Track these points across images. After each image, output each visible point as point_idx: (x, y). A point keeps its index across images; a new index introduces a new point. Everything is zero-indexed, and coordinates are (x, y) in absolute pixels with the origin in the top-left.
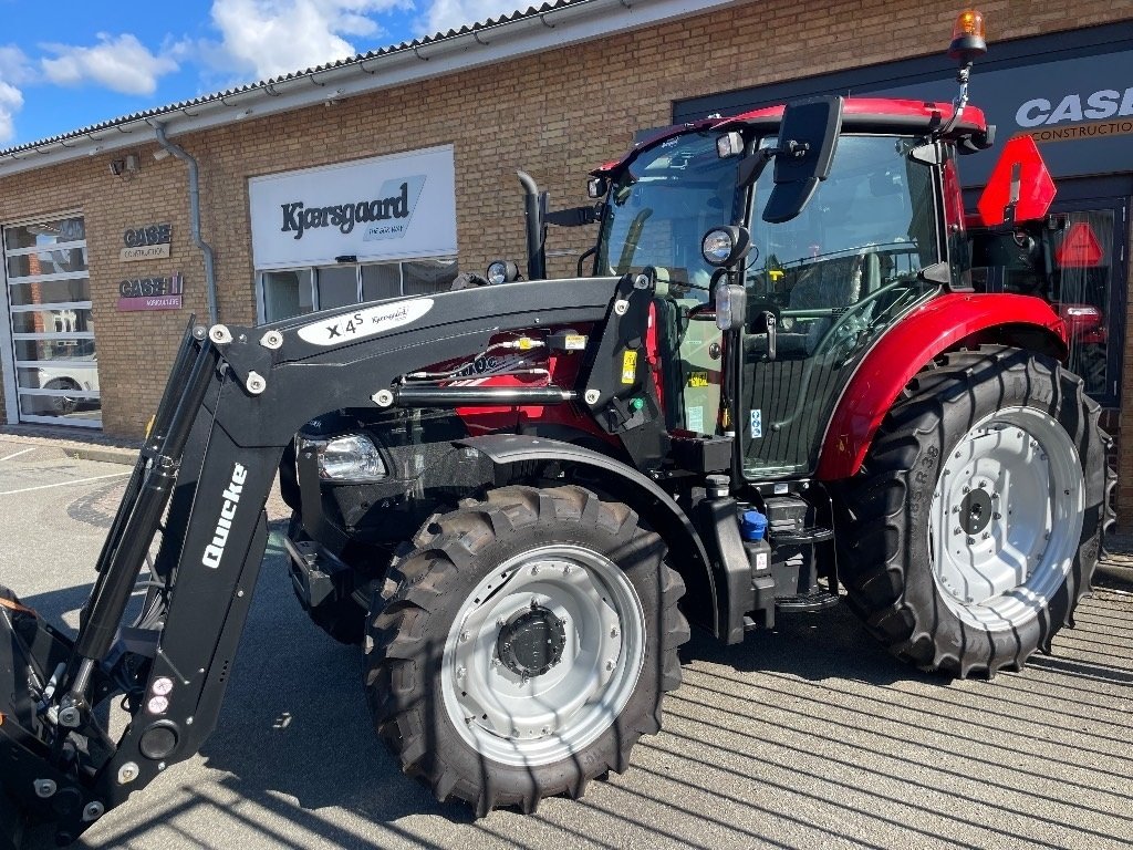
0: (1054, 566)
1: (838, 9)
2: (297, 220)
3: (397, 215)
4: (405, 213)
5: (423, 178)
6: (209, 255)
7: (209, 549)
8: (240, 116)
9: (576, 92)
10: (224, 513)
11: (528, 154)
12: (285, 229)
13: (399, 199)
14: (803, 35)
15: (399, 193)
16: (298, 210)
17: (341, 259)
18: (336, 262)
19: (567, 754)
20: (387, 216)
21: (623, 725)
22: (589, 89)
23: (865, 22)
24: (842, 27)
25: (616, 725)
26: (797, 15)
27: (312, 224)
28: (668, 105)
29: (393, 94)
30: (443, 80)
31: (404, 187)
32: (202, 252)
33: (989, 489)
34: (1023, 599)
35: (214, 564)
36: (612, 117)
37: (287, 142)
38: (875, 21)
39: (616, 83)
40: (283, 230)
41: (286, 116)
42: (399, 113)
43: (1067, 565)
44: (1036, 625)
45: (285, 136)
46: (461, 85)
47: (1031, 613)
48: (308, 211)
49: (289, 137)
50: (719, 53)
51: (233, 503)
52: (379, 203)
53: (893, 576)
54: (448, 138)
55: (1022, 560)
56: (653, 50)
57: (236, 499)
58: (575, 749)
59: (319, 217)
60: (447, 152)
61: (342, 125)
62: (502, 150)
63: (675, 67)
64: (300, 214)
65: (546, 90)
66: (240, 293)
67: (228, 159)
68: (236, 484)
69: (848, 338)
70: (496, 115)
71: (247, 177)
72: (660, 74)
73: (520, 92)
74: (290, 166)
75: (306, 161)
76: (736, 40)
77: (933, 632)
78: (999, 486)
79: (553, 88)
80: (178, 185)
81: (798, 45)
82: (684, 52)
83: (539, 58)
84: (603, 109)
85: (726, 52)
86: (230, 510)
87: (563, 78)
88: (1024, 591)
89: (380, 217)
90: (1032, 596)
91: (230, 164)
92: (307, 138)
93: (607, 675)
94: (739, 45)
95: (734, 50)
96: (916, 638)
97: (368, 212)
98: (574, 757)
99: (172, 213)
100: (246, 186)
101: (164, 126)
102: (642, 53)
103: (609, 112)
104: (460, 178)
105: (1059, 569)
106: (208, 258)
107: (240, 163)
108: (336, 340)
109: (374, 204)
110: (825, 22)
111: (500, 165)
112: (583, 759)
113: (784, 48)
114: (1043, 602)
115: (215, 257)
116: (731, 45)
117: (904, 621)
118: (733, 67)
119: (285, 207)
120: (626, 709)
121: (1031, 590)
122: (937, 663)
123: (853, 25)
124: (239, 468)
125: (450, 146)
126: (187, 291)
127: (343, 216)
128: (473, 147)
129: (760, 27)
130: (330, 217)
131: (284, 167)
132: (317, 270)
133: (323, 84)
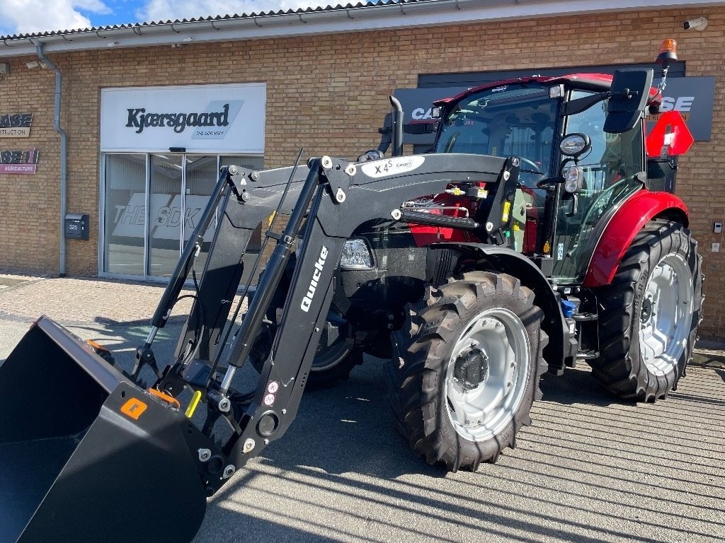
0: (678, 343)
1: (523, 35)
2: (138, 120)
3: (219, 124)
4: (225, 123)
5: (242, 102)
6: (64, 138)
7: (305, 299)
8: (111, 45)
9: (357, 61)
10: (315, 277)
11: (320, 95)
12: (129, 125)
13: (221, 114)
14: (502, 47)
15: (223, 110)
16: (140, 114)
17: (172, 149)
18: (169, 151)
19: (491, 436)
20: (211, 124)
21: (517, 419)
22: (365, 60)
23: (538, 44)
24: (525, 45)
25: (513, 419)
26: (499, 34)
27: (151, 124)
28: (416, 77)
29: (224, 45)
30: (263, 41)
31: (227, 107)
32: (59, 136)
33: (651, 300)
34: (665, 360)
35: (306, 309)
36: (379, 79)
37: (137, 67)
38: (544, 44)
39: (383, 59)
40: (127, 126)
41: (139, 50)
42: (228, 58)
43: (685, 342)
44: (673, 374)
45: (136, 63)
46: (275, 47)
47: (671, 367)
48: (149, 115)
49: (139, 64)
50: (450, 50)
51: (319, 271)
52: (206, 115)
53: (624, 342)
54: (263, 78)
55: (664, 338)
56: (409, 43)
57: (321, 268)
58: (496, 433)
59: (157, 120)
60: (262, 87)
61: (182, 61)
62: (302, 90)
63: (422, 54)
64: (142, 117)
65: (335, 57)
66: (88, 166)
67: (86, 73)
68: (322, 259)
69: (598, 209)
70: (298, 68)
71: (100, 88)
72: (412, 57)
73: (317, 56)
74: (138, 83)
75: (152, 80)
76: (460, 44)
77: (638, 374)
78: (655, 298)
79: (340, 56)
80: (42, 87)
81: (499, 52)
82: (428, 46)
83: (332, 37)
84: (373, 73)
85: (454, 50)
86: (317, 275)
87: (348, 51)
88: (665, 356)
89: (205, 124)
90: (669, 358)
91: (87, 77)
92: (153, 66)
93: (507, 389)
94: (462, 47)
95: (460, 49)
96: (631, 377)
97: (195, 120)
98: (495, 437)
99: (34, 106)
100: (99, 94)
101: (43, 45)
102: (401, 43)
103: (377, 75)
104: (269, 105)
105: (681, 344)
106: (63, 140)
107: (96, 77)
108: (379, 175)
109: (202, 115)
110: (515, 41)
111: (300, 100)
112: (499, 438)
113: (490, 52)
114: (676, 362)
115: (68, 140)
116: (458, 46)
117: (625, 367)
118: (458, 59)
119: (130, 111)
120: (519, 411)
121: (669, 355)
122: (638, 391)
123: (531, 45)
124: (324, 249)
125: (265, 84)
126: (41, 162)
127: (178, 122)
128: (281, 86)
129: (476, 39)
130: (166, 121)
131: (132, 84)
132: (151, 156)
133: (178, 32)
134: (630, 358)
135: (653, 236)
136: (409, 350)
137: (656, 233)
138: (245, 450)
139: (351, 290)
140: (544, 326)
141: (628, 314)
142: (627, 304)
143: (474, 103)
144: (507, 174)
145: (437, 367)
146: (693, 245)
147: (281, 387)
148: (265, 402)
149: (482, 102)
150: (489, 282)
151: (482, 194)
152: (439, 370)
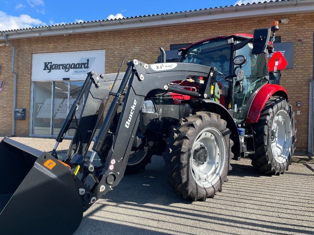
0: (287, 150)
1: (213, 28)
2: (49, 67)
3: (85, 68)
4: (88, 67)
5: (94, 58)
6: (16, 76)
7: (127, 122)
8: (37, 35)
9: (144, 40)
10: (131, 113)
11: (129, 54)
12: (45, 69)
13: (86, 63)
14: (205, 33)
15: (86, 62)
16: (50, 64)
17: (64, 79)
18: (63, 80)
19: (211, 186)
20: (81, 68)
21: (222, 178)
22: (148, 39)
23: (220, 31)
24: (214, 32)
25: (220, 178)
26: (203, 28)
27: (55, 68)
28: (169, 46)
29: (87, 35)
30: (104, 33)
31: (88, 60)
32: (13, 75)
33: (274, 131)
34: (282, 157)
35: (127, 127)
36: (154, 47)
37: (49, 45)
38: (222, 31)
39: (155, 39)
40: (44, 70)
41: (49, 38)
42: (88, 40)
43: (290, 149)
44: (286, 163)
45: (48, 43)
46: (109, 35)
47: (285, 160)
48: (54, 65)
49: (50, 43)
50: (183, 34)
51: (133, 110)
52: (79, 64)
53: (265, 147)
54: (104, 48)
55: (281, 147)
56: (166, 32)
57: (134, 109)
58: (213, 184)
59: (57, 67)
60: (104, 52)
61: (69, 41)
62: (121, 53)
63: (172, 36)
64: (51, 66)
65: (135, 38)
66: (26, 87)
67: (26, 48)
68: (134, 105)
69: (250, 91)
70: (119, 43)
71: (32, 54)
72: (167, 38)
73: (127, 38)
74: (49, 51)
75: (55, 50)
76: (187, 32)
77: (272, 162)
78: (276, 130)
79: (137, 38)
80: (6, 54)
81: (204, 35)
82: (174, 33)
83: (133, 30)
84: (151, 45)
85: (185, 34)
86: (132, 112)
87: (140, 36)
88: (282, 155)
89: (79, 68)
90: (284, 156)
91: (27, 49)
92: (56, 44)
93: (217, 165)
94: (188, 33)
95: (187, 34)
96: (269, 162)
97: (75, 66)
98: (213, 186)
99: (2, 62)
100: (32, 56)
101: (7, 35)
102: (163, 32)
103: (153, 46)
104: (107, 59)
105: (288, 150)
106: (15, 76)
107: (30, 49)
108: (158, 70)
109: (77, 64)
110: (210, 30)
111: (120, 56)
112: (215, 187)
113: (200, 35)
114: (287, 158)
115: (17, 76)
116: (186, 33)
117: (266, 158)
118: (187, 38)
119: (45, 63)
120: (222, 174)
121: (283, 155)
122: (272, 170)
123: (217, 31)
124: (135, 101)
125: (105, 50)
126: (5, 86)
127: (66, 67)
128: (112, 51)
129: (194, 29)
130: (61, 67)
131: (47, 52)
132: (54, 82)
133: (67, 29)
134: (268, 154)
135: (274, 102)
136: (174, 145)
137: (275, 100)
138: (101, 191)
139: (147, 123)
140: (231, 137)
141: (266, 135)
142: (265, 130)
143: (195, 50)
144: (212, 74)
145: (187, 152)
146: (290, 107)
147: (116, 162)
148: (110, 168)
149: (199, 50)
150: (207, 116)
151: (202, 82)
152: (187, 153)
